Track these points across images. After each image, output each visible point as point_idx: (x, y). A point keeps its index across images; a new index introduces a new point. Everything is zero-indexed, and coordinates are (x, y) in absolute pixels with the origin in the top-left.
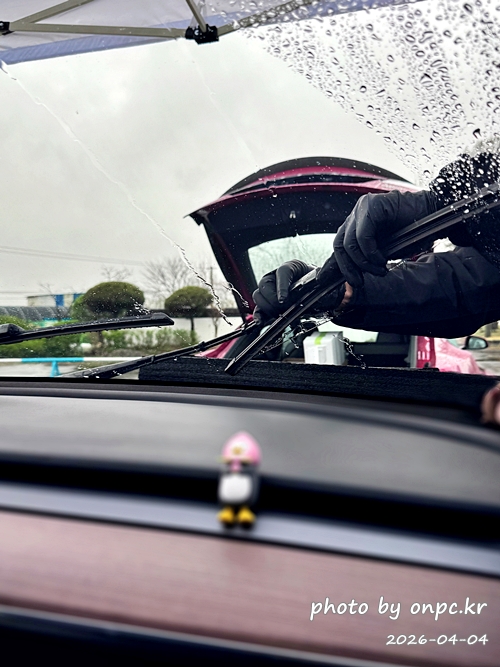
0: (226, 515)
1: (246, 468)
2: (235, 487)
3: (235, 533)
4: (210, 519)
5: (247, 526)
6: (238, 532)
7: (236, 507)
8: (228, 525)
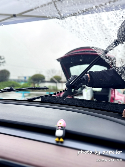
0: (57, 139)
1: (62, 128)
2: (59, 133)
3: (59, 144)
4: (53, 140)
5: (62, 142)
6: (60, 144)
7: (59, 138)
8: (57, 142)
